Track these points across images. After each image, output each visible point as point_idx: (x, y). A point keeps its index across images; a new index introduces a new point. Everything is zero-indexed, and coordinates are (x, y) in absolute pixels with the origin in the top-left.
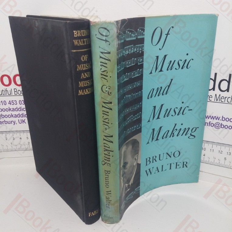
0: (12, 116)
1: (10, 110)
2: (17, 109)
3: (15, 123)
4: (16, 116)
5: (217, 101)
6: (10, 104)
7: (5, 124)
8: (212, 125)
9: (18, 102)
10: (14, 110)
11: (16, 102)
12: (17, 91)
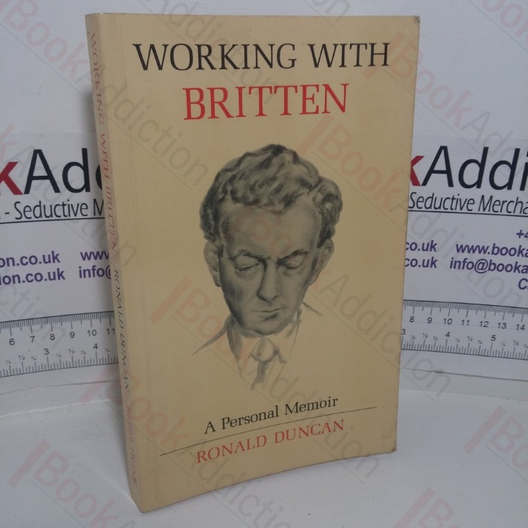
5: (484, 210)
8: (470, 266)
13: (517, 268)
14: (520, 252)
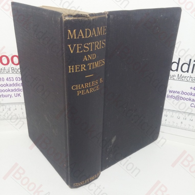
0: (9, 90)
1: (7, 85)
2: (14, 85)
3: (12, 97)
4: (12, 91)
5: (179, 79)
6: (8, 80)
7: (3, 97)
8: (174, 97)
9: (14, 79)
10: (11, 85)
11: (13, 79)
12: (14, 70)
13: (190, 100)
14: (191, 94)
